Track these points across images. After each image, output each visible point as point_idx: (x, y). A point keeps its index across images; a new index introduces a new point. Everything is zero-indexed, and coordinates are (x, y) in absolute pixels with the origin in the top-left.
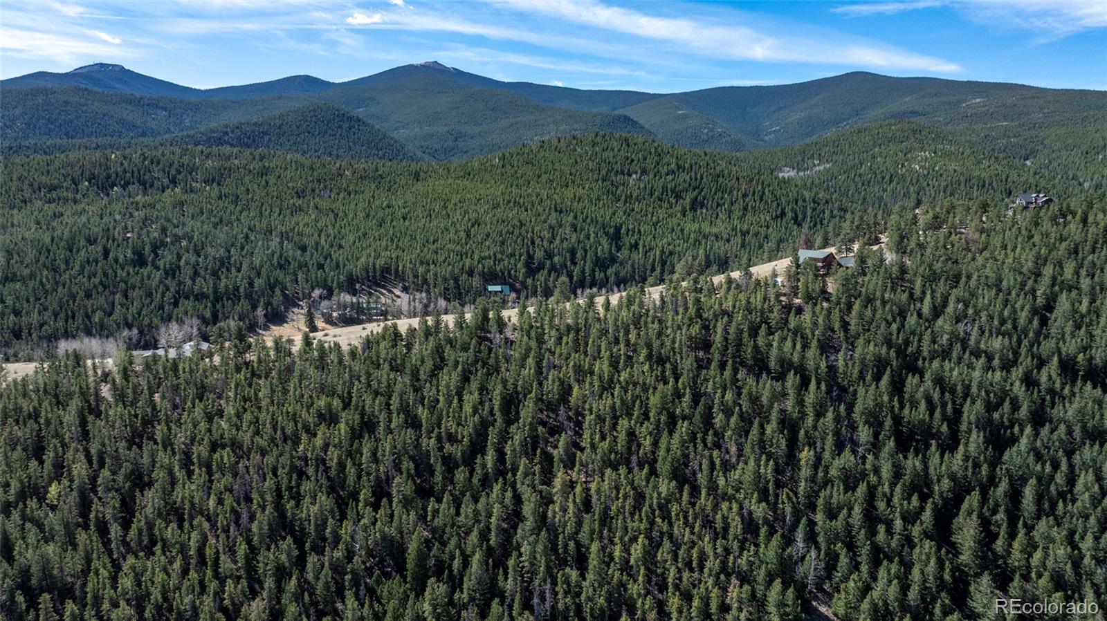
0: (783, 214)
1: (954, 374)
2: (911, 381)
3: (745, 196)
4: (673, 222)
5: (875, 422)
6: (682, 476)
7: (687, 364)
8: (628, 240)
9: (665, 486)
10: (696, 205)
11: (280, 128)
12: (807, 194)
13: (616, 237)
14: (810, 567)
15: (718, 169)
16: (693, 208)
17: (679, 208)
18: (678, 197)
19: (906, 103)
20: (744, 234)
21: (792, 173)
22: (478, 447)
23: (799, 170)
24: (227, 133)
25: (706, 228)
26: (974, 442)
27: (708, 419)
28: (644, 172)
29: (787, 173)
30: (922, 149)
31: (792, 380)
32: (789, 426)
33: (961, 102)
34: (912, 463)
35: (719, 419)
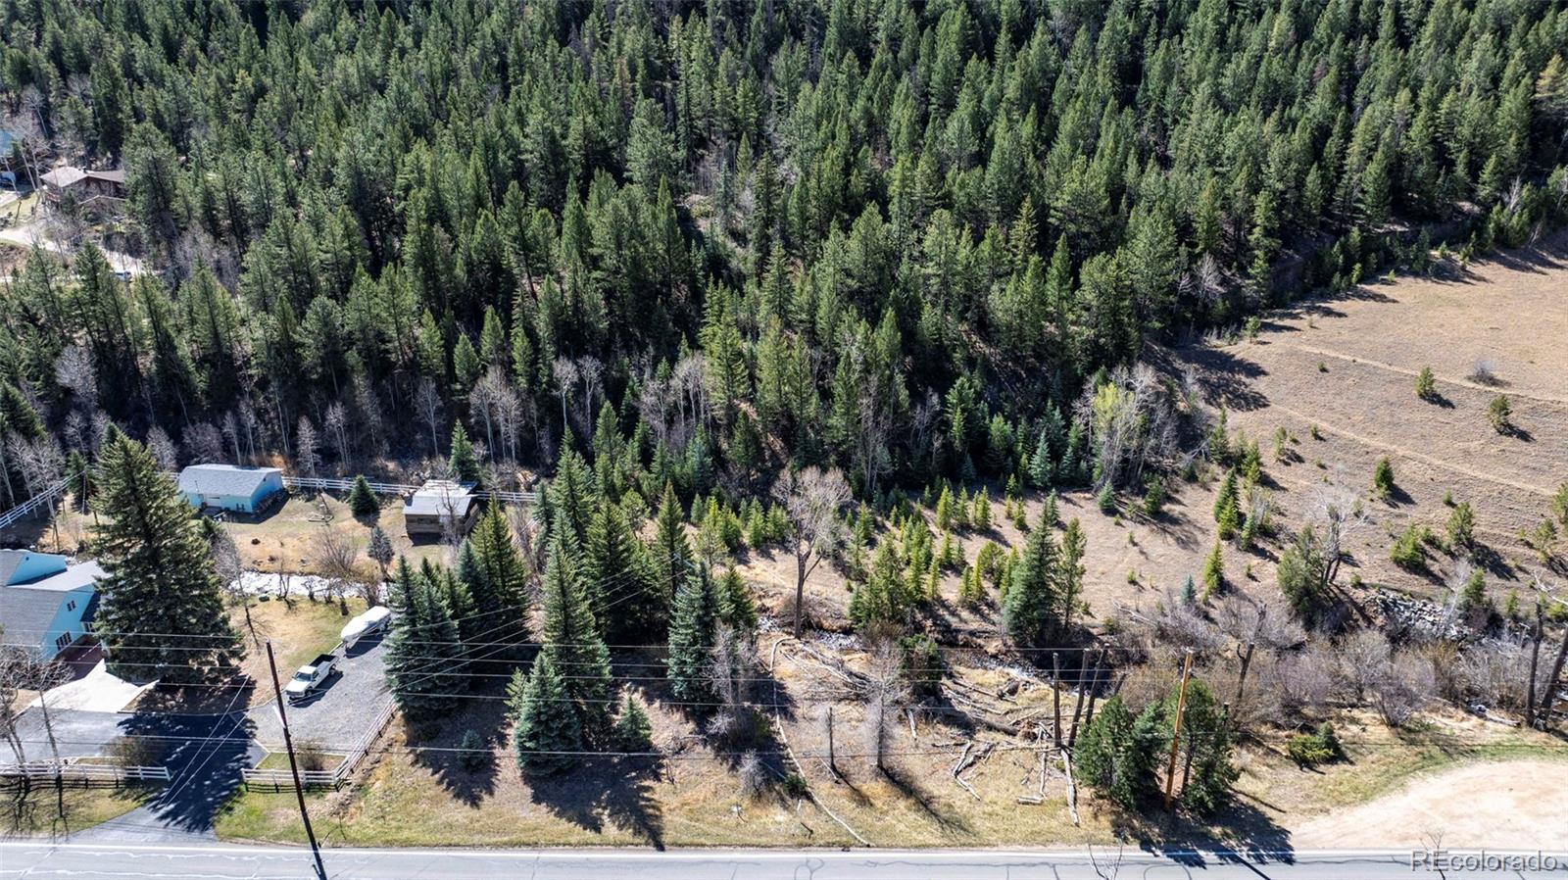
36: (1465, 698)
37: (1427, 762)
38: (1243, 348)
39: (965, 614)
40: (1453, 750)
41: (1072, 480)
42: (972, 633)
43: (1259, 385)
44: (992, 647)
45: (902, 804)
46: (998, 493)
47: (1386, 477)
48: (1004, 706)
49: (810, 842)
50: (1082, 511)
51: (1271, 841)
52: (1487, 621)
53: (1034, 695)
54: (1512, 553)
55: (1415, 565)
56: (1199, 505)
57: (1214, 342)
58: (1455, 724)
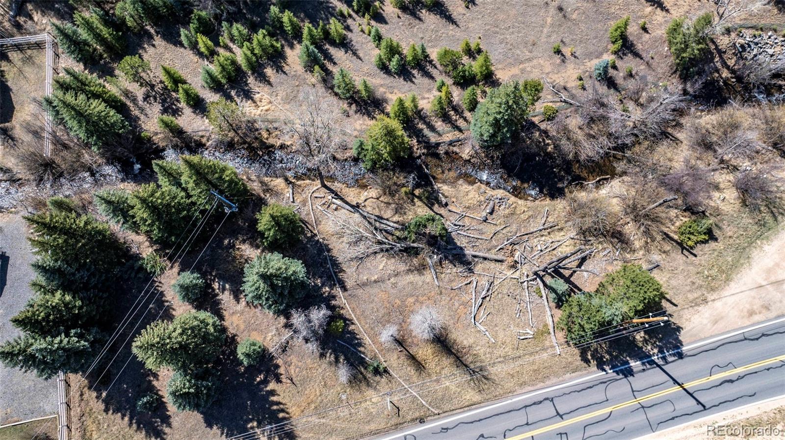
37: (763, 229)
39: (439, 125)
42: (451, 143)
44: (466, 152)
45: (447, 361)
48: (489, 230)
49: (400, 420)
51: (671, 340)
53: (507, 211)
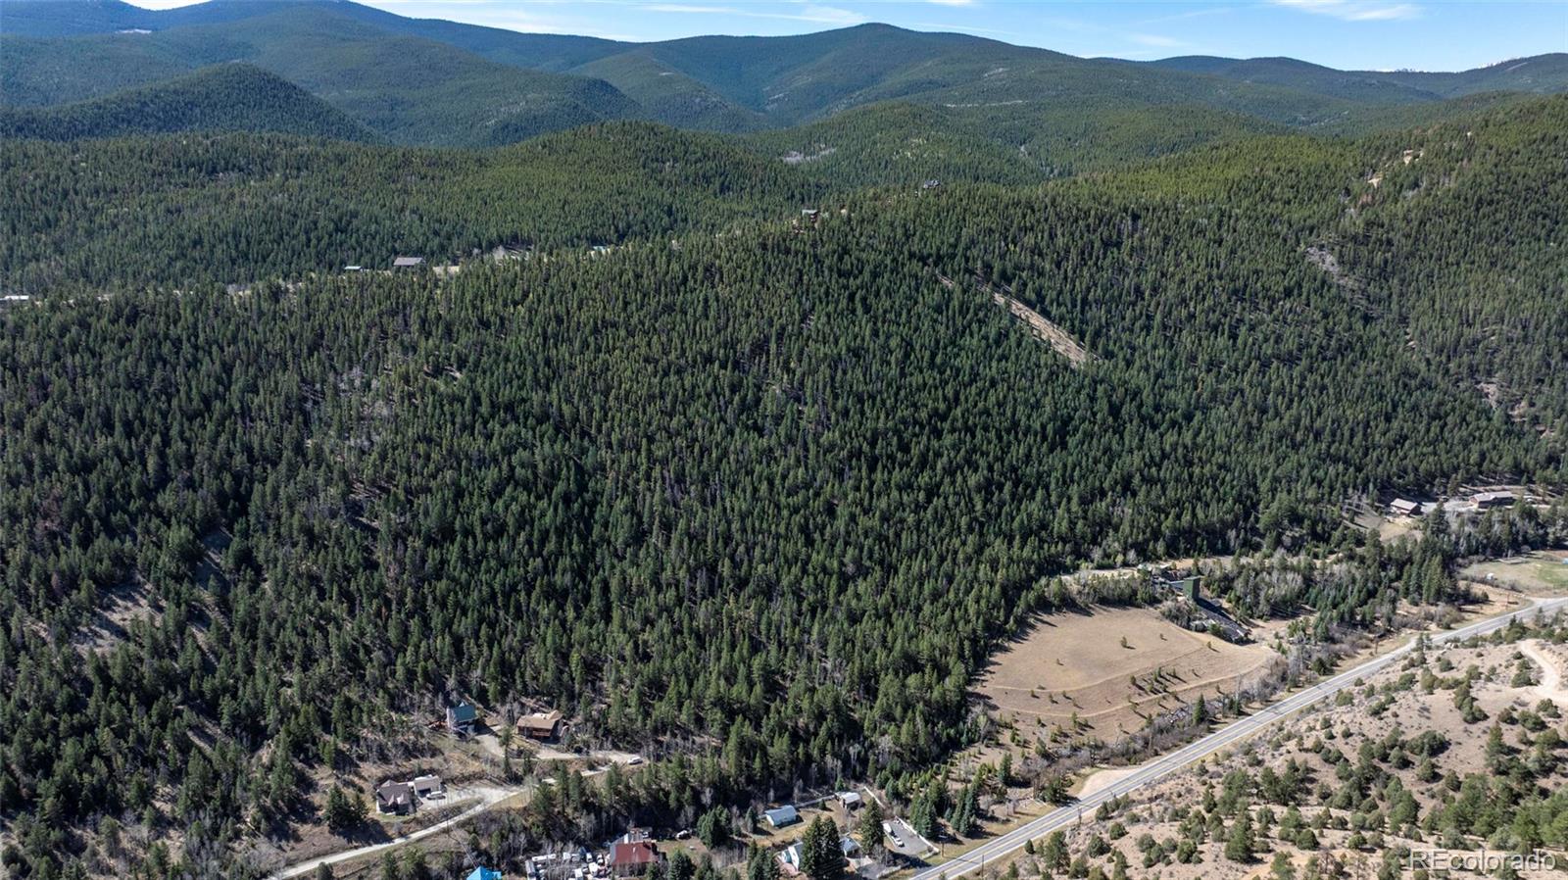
0: (793, 196)
1: (864, 256)
2: (846, 257)
3: (762, 181)
4: (709, 202)
5: (831, 270)
6: (762, 283)
7: (759, 252)
8: (680, 216)
9: (758, 287)
10: (724, 189)
11: (207, 96)
12: (811, 180)
13: (670, 213)
14: (808, 305)
15: (737, 157)
16: (722, 191)
17: (711, 191)
18: (708, 182)
19: (928, 68)
20: (765, 211)
21: (799, 158)
22: (685, 280)
23: (806, 155)
24: (145, 104)
25: (735, 206)
26: (867, 275)
27: (770, 269)
28: (676, 160)
29: (794, 158)
30: (918, 135)
31: (800, 256)
32: (800, 271)
33: (984, 70)
34: (843, 281)
35: (773, 269)
36: (1082, 766)
38: (979, 689)
40: (1086, 776)
41: (971, 742)
43: (993, 702)
46: (960, 749)
47: (1039, 722)
50: (979, 746)
51: (1076, 799)
52: (1075, 749)
54: (1068, 732)
55: (1055, 741)
56: (1005, 737)
57: (970, 689)
58: (1083, 771)
